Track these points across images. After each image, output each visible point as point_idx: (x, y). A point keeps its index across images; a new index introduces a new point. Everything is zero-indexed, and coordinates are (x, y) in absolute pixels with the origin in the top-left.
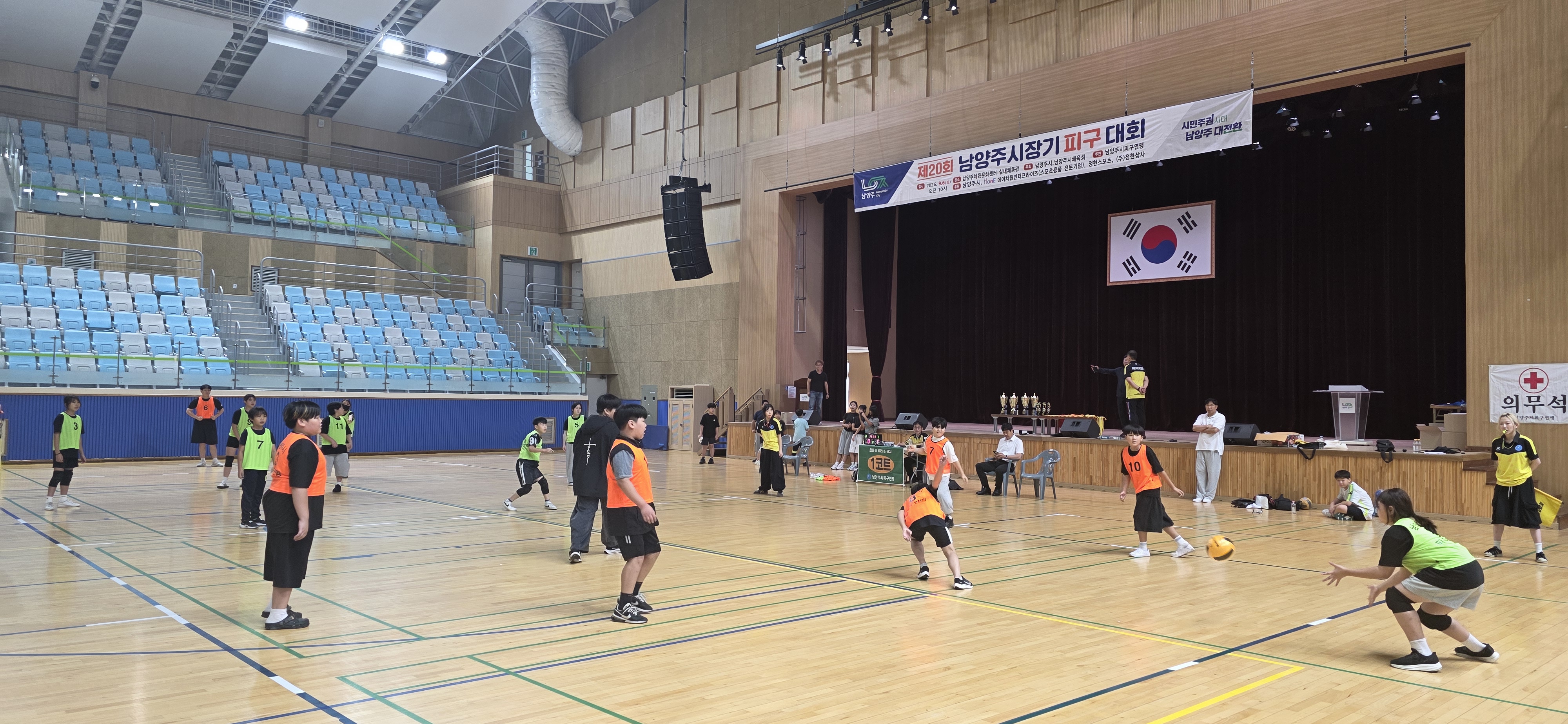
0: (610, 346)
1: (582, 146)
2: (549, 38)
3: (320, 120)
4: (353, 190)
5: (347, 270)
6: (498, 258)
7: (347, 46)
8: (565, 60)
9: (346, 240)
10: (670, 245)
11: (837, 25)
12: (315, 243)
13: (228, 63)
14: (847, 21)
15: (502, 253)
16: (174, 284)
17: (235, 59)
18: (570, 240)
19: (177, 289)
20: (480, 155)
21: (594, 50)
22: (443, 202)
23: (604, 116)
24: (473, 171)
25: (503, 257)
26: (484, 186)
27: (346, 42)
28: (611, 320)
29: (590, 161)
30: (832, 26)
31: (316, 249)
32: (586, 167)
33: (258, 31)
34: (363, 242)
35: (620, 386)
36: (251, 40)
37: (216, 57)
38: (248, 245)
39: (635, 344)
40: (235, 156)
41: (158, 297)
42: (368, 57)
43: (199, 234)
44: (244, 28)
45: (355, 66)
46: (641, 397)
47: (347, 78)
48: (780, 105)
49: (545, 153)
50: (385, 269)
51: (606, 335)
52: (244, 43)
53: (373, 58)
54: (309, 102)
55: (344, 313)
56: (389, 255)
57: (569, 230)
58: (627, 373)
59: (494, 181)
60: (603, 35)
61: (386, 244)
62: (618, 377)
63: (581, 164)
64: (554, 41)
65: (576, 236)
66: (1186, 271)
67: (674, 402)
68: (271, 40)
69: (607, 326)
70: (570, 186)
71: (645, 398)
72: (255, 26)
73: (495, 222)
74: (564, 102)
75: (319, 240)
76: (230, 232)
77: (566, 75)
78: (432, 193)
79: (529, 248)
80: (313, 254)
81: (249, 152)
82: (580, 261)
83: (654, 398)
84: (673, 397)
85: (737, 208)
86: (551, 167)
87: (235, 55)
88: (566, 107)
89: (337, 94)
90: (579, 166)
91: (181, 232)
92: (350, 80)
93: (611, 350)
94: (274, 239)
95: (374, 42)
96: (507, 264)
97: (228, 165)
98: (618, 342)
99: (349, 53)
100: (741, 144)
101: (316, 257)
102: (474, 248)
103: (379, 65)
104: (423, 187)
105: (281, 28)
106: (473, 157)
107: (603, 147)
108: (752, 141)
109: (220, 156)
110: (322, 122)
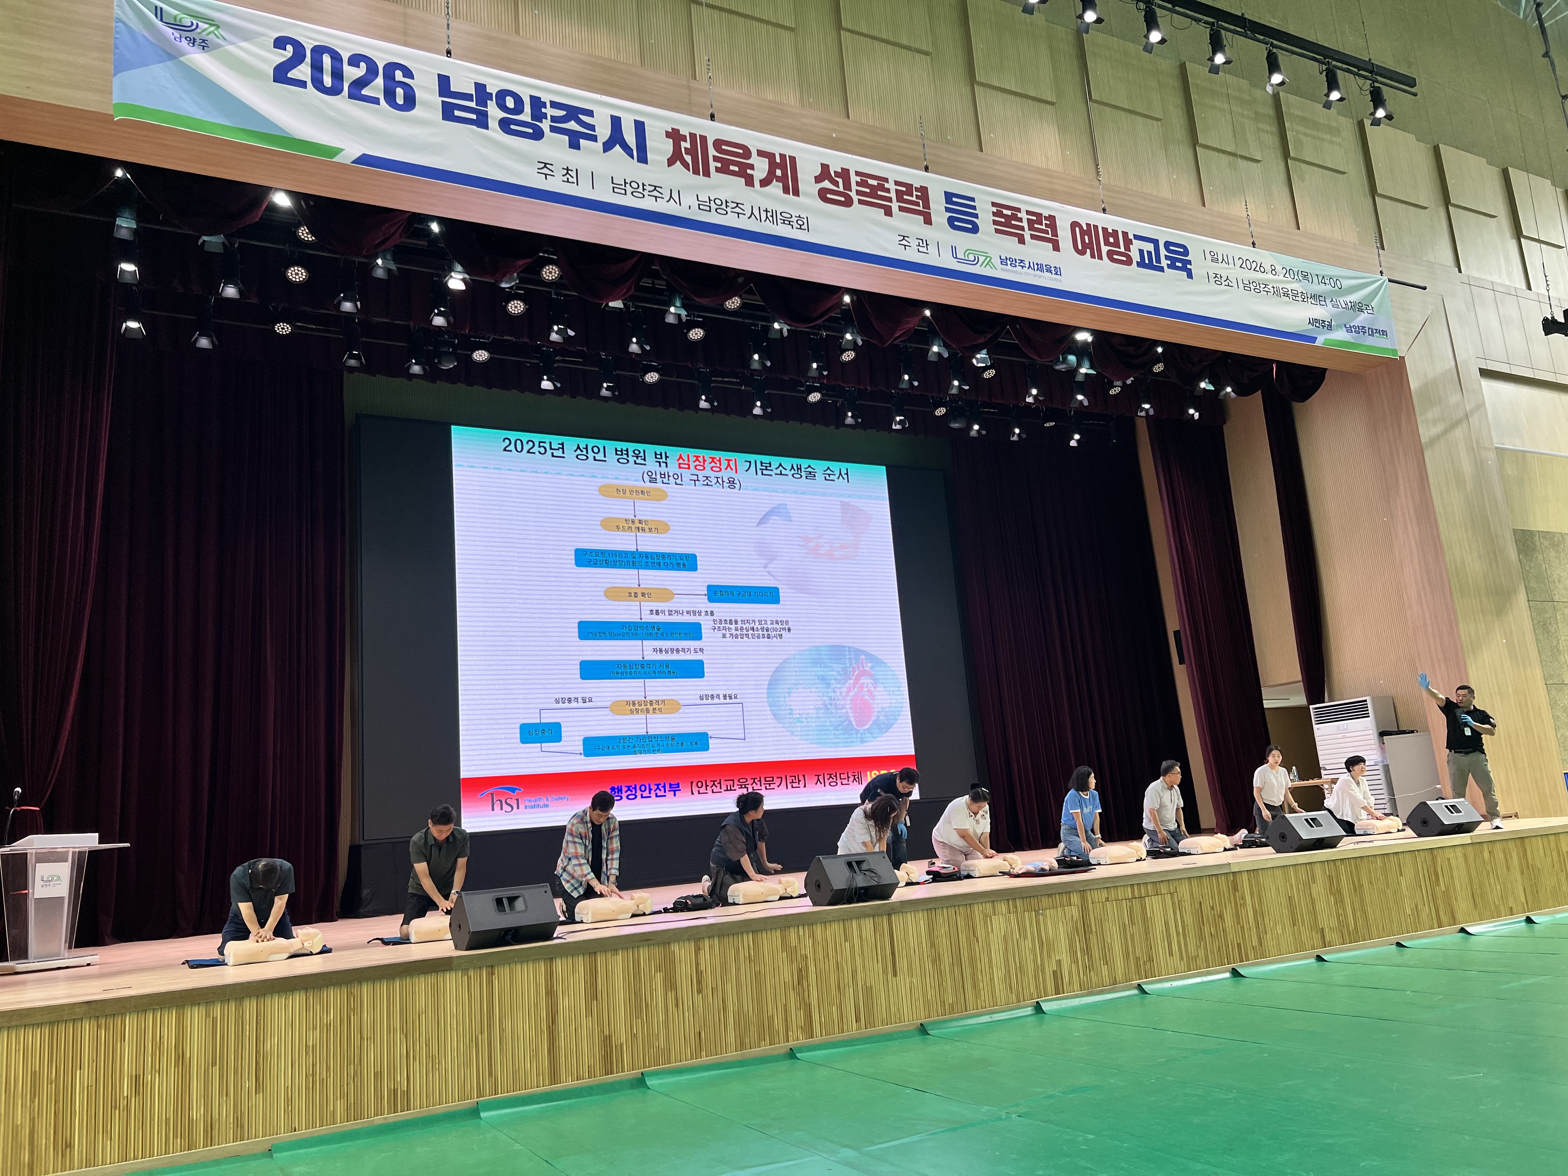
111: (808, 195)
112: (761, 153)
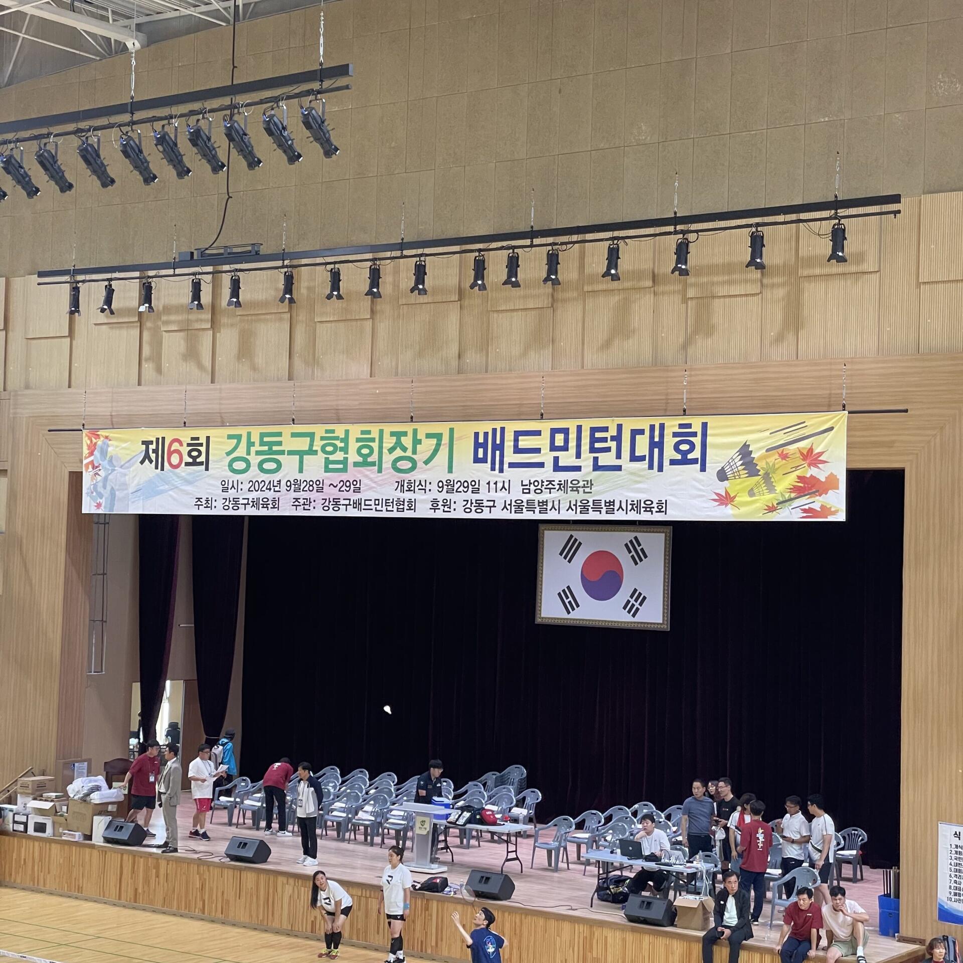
11: (162, 272)
30: (154, 273)
48: (74, 343)
66: (634, 615)
85: (2, 482)
100: (9, 385)
108: (27, 387)
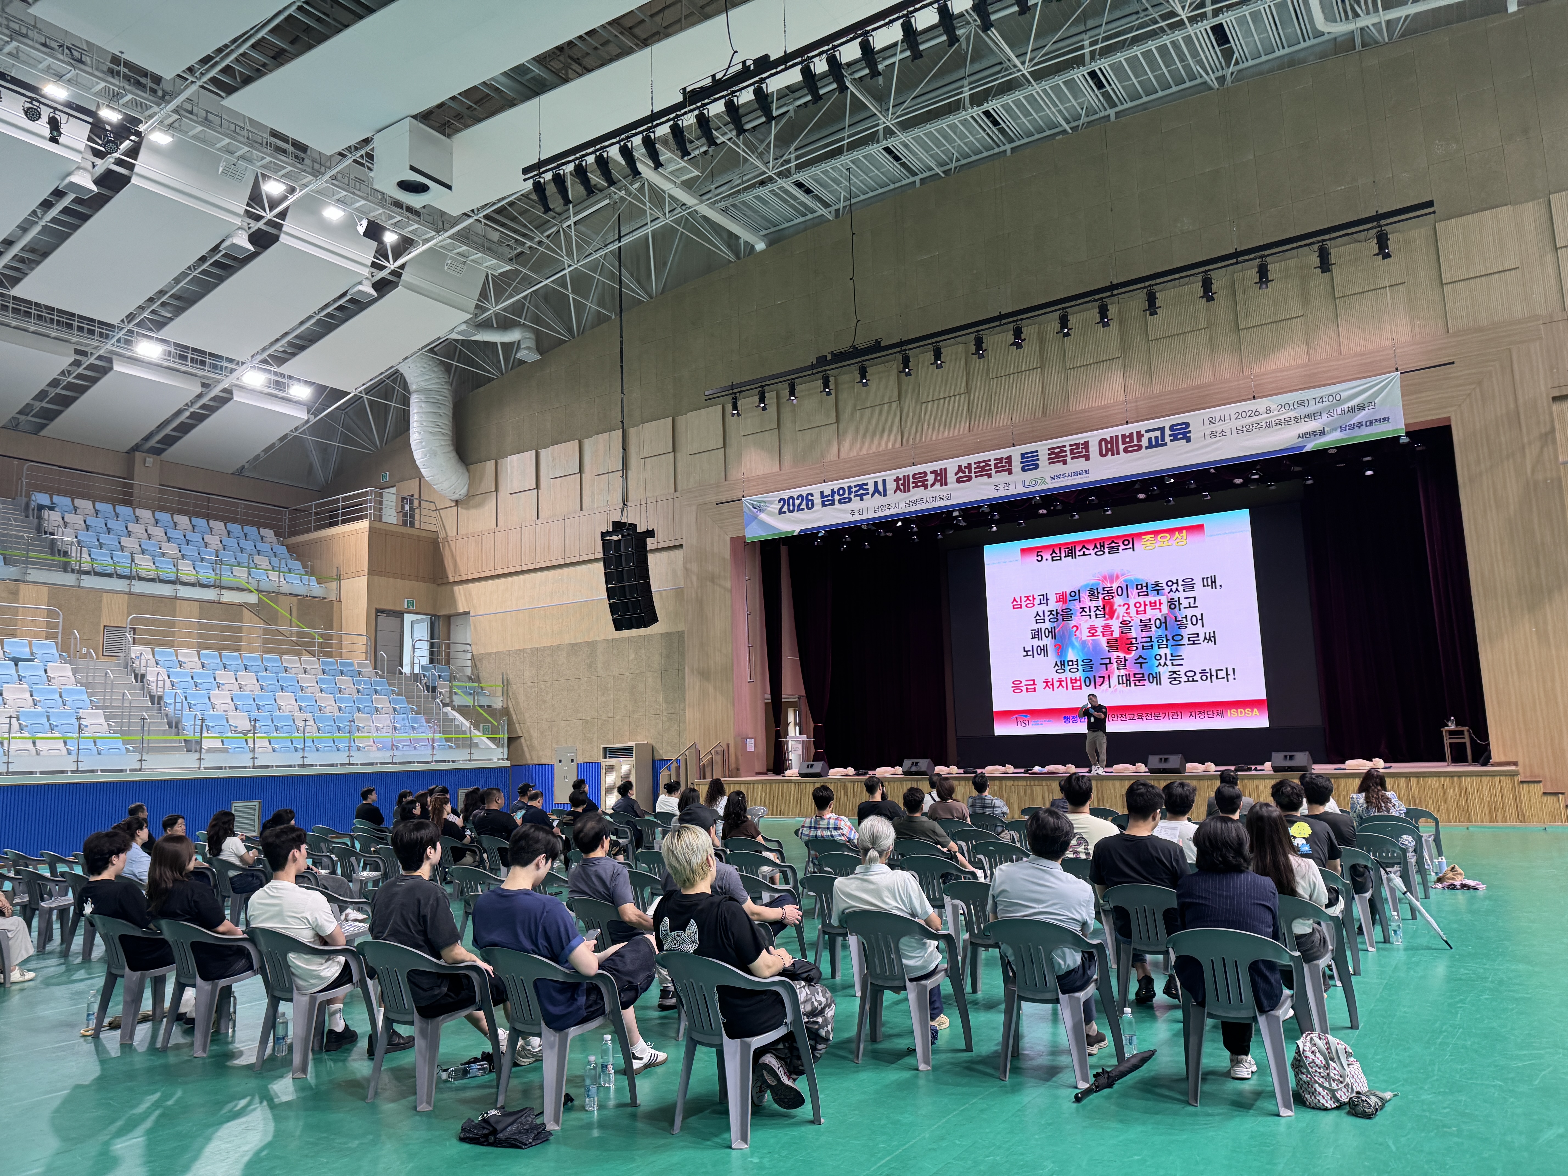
0: (510, 705)
1: (468, 491)
2: (433, 375)
3: (148, 459)
4: (195, 537)
5: (211, 627)
6: (374, 611)
7: (202, 377)
8: (450, 398)
9: (210, 595)
10: (610, 593)
11: (803, 374)
12: (176, 598)
13: (53, 392)
14: (815, 371)
15: (378, 607)
16: (28, 650)
17: (63, 388)
18: (452, 592)
19: (32, 654)
20: (344, 499)
21: (482, 389)
22: (295, 551)
23: (498, 457)
24: (337, 516)
25: (378, 611)
26: (356, 532)
27: (200, 373)
28: (511, 676)
29: (479, 505)
30: (797, 375)
31: (178, 605)
32: (473, 512)
33: (100, 358)
34: (228, 597)
35: (525, 749)
36: (90, 367)
37: (43, 385)
38: (101, 601)
39: (544, 702)
40: (56, 499)
41: (16, 665)
42: (224, 390)
43: (45, 589)
44: (84, 354)
45: (205, 400)
46: (554, 761)
47: (191, 413)
48: (728, 451)
49: (416, 496)
50: (252, 626)
51: (505, 693)
52: (80, 370)
53: (228, 392)
54: (137, 439)
55: (226, 677)
56: (257, 609)
57: (451, 580)
58: (535, 734)
59: (370, 527)
60: (493, 374)
61: (253, 598)
62: (522, 740)
63: (468, 509)
64: (439, 378)
65: (461, 587)
67: (607, 763)
68: (116, 367)
69: (506, 684)
70: (452, 533)
71: (560, 761)
72: (102, 352)
73: (371, 572)
74: (450, 443)
75: (180, 594)
76: (79, 587)
77: (451, 414)
78: (278, 541)
79: (406, 600)
80: (175, 611)
81: (73, 495)
82: (468, 613)
83: (572, 761)
84: (605, 757)
85: (679, 553)
86: (424, 512)
87: (65, 383)
88: (452, 448)
89: (172, 430)
90: (464, 511)
91: (22, 586)
92: (193, 415)
93: (512, 710)
94: (130, 593)
95: (235, 374)
96: (382, 619)
97: (52, 509)
98: (521, 701)
99: (204, 385)
100: (679, 488)
101: (177, 613)
102: (340, 601)
103: (235, 398)
104: (269, 533)
105: (129, 354)
106: (337, 501)
107: (496, 490)
109: (42, 498)
110: (150, 460)
111: (952, 483)
112: (931, 472)
